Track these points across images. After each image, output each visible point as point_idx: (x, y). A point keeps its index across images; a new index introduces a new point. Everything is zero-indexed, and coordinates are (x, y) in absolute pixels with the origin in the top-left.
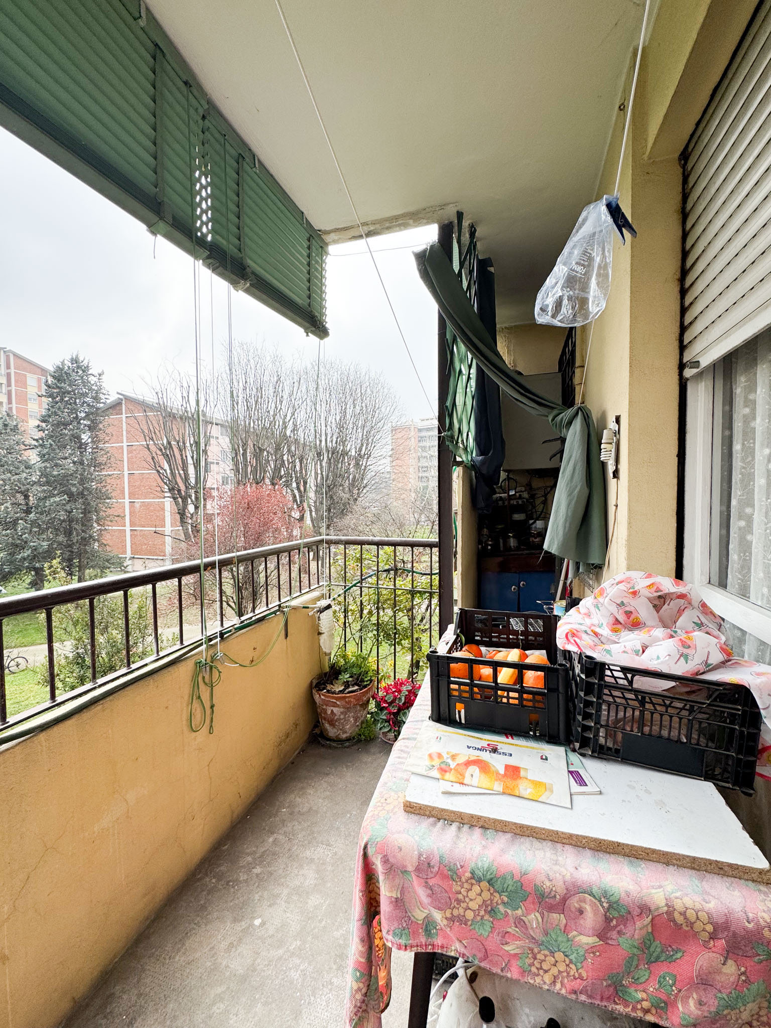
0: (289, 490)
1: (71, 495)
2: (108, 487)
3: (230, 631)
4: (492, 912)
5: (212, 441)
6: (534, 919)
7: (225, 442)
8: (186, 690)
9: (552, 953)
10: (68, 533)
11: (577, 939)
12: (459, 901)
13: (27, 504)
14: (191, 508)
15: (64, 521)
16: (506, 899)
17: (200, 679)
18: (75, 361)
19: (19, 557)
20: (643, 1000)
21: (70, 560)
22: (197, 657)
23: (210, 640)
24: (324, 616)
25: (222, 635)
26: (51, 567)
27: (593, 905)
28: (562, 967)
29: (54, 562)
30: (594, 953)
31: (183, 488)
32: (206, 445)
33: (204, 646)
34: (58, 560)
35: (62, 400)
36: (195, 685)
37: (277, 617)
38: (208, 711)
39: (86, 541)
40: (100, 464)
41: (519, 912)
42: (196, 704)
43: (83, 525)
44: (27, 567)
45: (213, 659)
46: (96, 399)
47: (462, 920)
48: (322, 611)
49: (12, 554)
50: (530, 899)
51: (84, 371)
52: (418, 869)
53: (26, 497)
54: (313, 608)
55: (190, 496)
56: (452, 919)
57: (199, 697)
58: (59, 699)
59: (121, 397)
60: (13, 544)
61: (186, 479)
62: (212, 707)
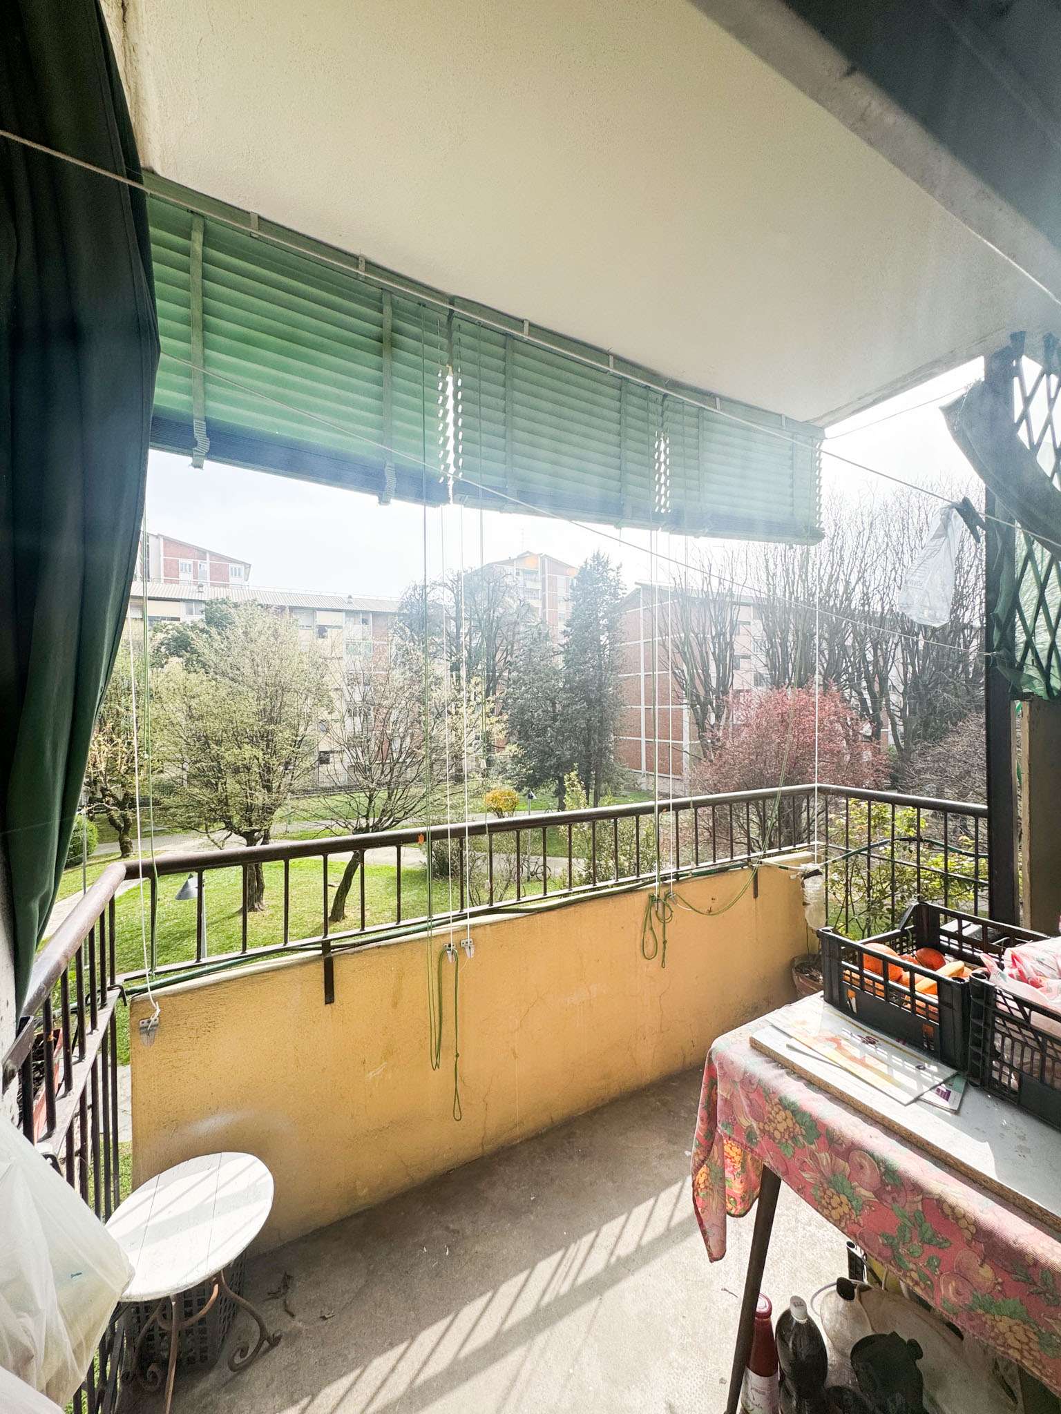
0: (854, 693)
1: (589, 702)
2: (624, 693)
3: (687, 875)
4: (794, 1138)
5: (742, 629)
6: (824, 1157)
7: (757, 628)
8: (640, 919)
9: (838, 1194)
10: (587, 743)
11: (858, 1189)
12: (770, 1121)
13: (554, 711)
14: (712, 719)
15: (584, 729)
16: (804, 1132)
17: (653, 912)
18: (597, 557)
19: (547, 764)
20: (912, 1270)
21: (588, 772)
22: (651, 891)
23: (666, 879)
24: (809, 883)
25: (677, 876)
26: (570, 779)
27: (871, 1165)
28: (847, 1210)
29: (572, 774)
30: (870, 1207)
31: (702, 692)
32: (731, 636)
33: (657, 884)
34: (576, 772)
35: (584, 601)
36: (648, 917)
37: (742, 873)
38: (661, 945)
39: (602, 752)
40: (616, 668)
41: (813, 1147)
42: (649, 934)
43: (599, 735)
44: (553, 776)
45: (667, 896)
46: (615, 596)
47: (772, 1137)
48: (808, 875)
49: (541, 761)
50: (822, 1139)
51: (604, 567)
52: (742, 1082)
53: (554, 704)
54: (796, 871)
55: (711, 704)
56: (763, 1131)
57: (651, 929)
58: (549, 894)
59: (639, 587)
60: (542, 751)
61: (706, 683)
62: (665, 942)
